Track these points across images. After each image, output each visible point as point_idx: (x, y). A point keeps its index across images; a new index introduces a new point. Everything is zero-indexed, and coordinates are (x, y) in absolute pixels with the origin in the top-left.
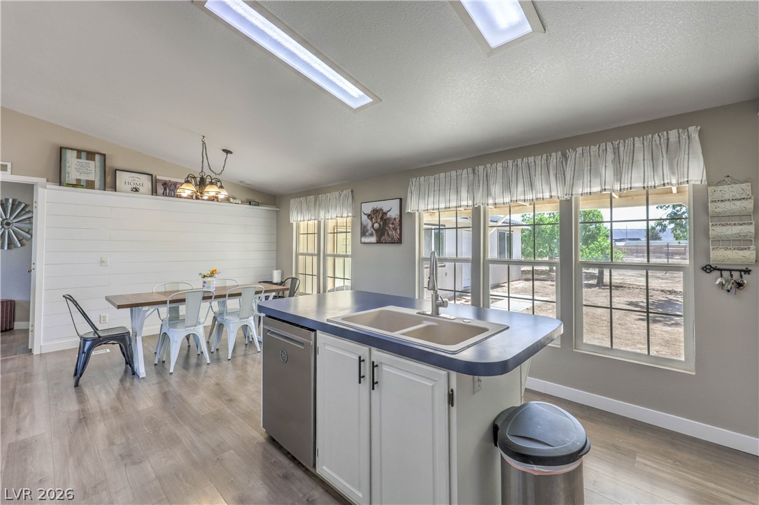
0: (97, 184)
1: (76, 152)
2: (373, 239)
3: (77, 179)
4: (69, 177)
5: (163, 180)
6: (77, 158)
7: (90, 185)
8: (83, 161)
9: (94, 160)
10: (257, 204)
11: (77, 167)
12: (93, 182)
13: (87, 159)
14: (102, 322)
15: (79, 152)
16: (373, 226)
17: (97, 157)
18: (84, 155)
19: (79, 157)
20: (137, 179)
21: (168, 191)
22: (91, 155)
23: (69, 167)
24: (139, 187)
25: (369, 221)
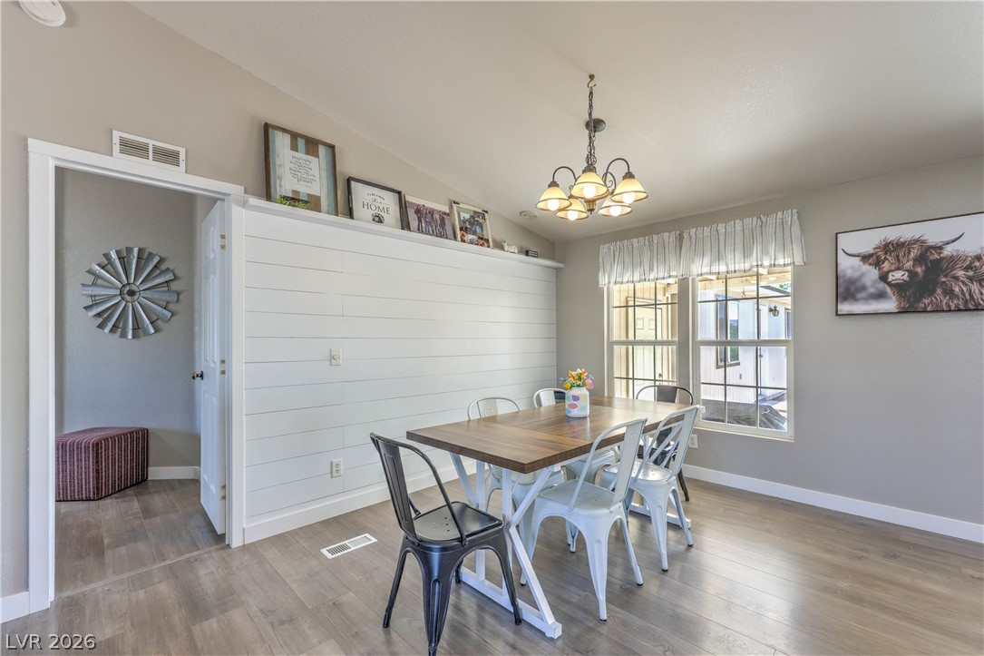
0: (324, 202)
1: (289, 136)
2: (890, 305)
3: (293, 191)
4: (280, 186)
5: (415, 204)
6: (292, 149)
7: (312, 203)
8: (301, 155)
9: (318, 157)
10: (536, 255)
11: (292, 166)
12: (318, 198)
13: (307, 153)
14: (334, 475)
15: (295, 136)
16: (883, 278)
17: (322, 150)
18: (301, 142)
19: (294, 148)
20: (379, 200)
21: (423, 225)
22: (312, 145)
23: (280, 166)
24: (382, 214)
25: (866, 268)
